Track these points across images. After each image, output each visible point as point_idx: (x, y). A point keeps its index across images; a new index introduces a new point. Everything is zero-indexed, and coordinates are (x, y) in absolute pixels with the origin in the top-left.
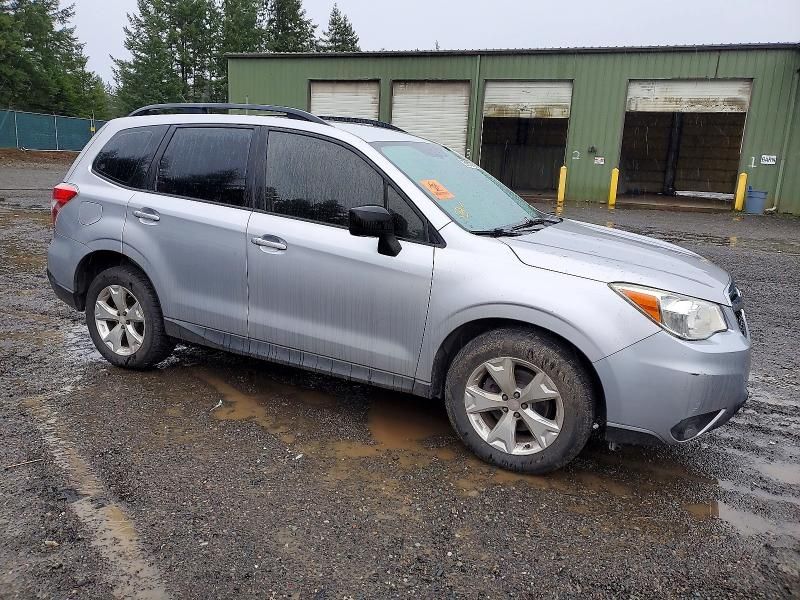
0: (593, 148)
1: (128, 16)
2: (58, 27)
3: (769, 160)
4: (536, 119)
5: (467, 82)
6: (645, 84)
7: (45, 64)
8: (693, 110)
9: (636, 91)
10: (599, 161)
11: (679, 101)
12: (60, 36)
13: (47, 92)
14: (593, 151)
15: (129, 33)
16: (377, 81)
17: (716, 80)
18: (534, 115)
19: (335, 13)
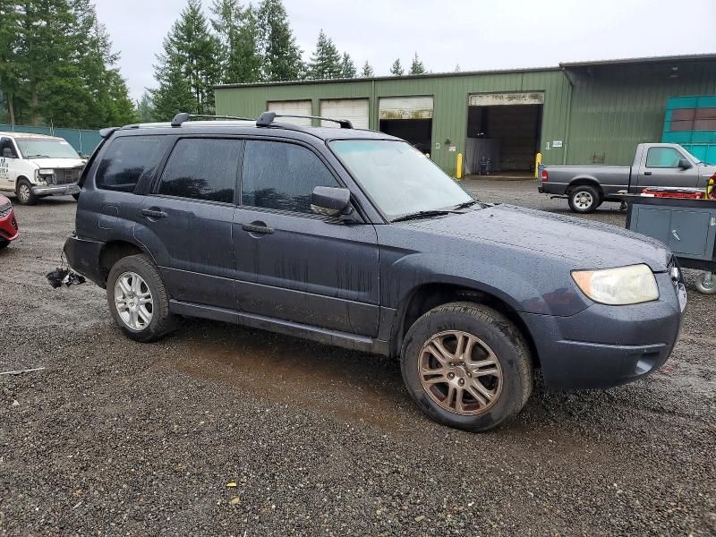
0: (448, 140)
1: (156, 55)
2: (108, 67)
3: (557, 144)
4: (412, 120)
5: (367, 98)
7: (99, 96)
10: (453, 149)
12: (110, 74)
13: (100, 116)
14: (448, 143)
15: (158, 68)
16: (310, 100)
17: (522, 92)
18: (411, 117)
19: (322, 36)
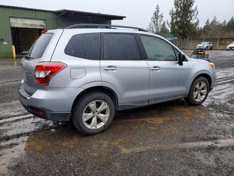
0: (2, 39)
6: (15, 19)
8: (31, 27)
9: (12, 20)
10: (5, 43)
11: (27, 24)
17: (36, 19)
